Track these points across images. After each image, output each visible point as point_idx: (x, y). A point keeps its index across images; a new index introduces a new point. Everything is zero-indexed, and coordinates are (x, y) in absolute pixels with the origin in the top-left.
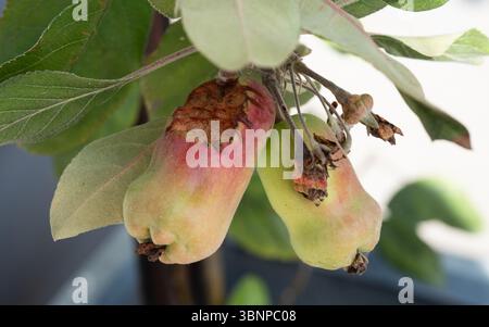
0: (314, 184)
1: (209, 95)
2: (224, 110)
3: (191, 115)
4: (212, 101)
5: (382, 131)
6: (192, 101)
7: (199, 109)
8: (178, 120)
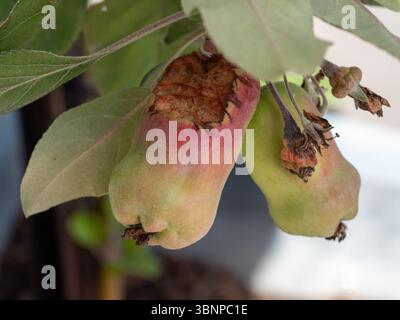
0: (304, 162)
1: (190, 68)
2: (210, 88)
3: (174, 91)
4: (195, 76)
5: (370, 104)
6: (170, 74)
7: (181, 85)
8: (160, 97)
